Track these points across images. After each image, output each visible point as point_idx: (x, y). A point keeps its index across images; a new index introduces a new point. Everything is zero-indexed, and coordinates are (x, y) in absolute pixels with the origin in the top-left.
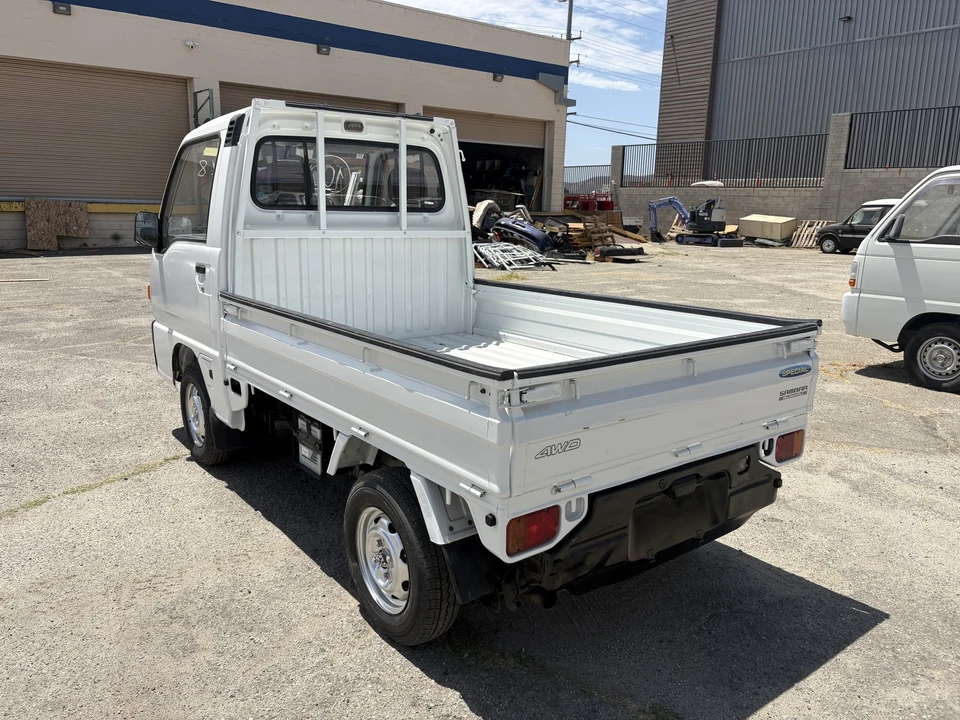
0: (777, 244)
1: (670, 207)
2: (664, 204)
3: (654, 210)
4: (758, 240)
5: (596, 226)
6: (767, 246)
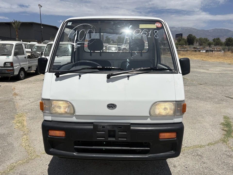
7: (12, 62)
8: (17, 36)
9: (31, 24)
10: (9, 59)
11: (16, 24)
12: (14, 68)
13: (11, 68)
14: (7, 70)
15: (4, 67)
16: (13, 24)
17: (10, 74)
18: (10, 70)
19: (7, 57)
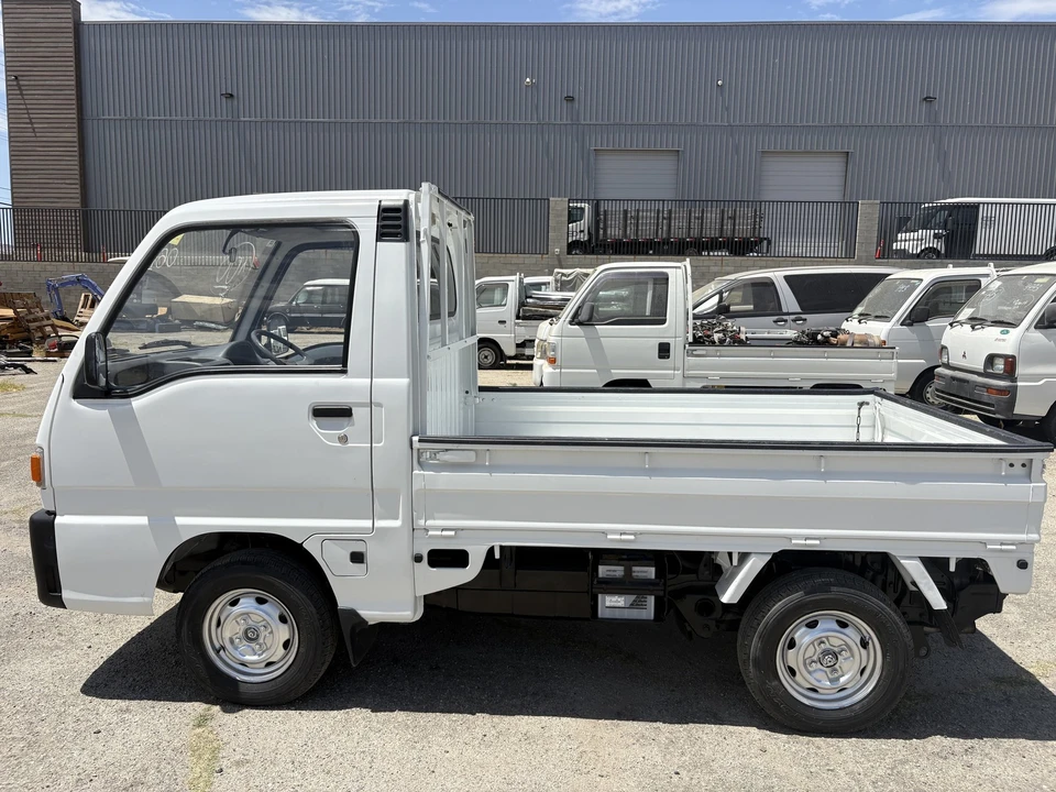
0: (221, 327)
1: (79, 286)
2: (71, 282)
3: (56, 289)
4: (197, 323)
5: (30, 313)
6: (210, 329)
7: (1013, 357)
10: (1004, 340)
12: (1019, 384)
13: (1002, 383)
14: (988, 388)
15: (985, 374)
17: (993, 406)
18: (1001, 391)
19: (1002, 332)
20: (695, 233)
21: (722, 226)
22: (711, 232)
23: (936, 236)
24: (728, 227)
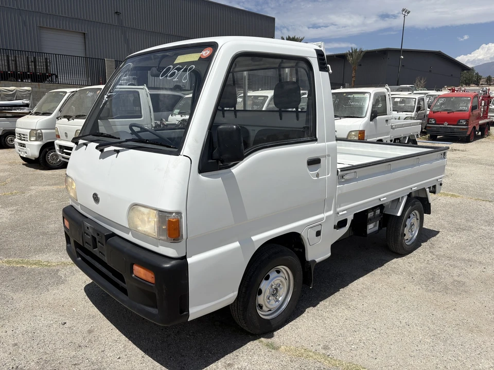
8: (354, 79)
9: (384, 53)
11: (354, 56)
16: (349, 56)
20: (12, 68)
21: (28, 65)
22: (22, 68)
23: (134, 79)
24: (32, 67)
